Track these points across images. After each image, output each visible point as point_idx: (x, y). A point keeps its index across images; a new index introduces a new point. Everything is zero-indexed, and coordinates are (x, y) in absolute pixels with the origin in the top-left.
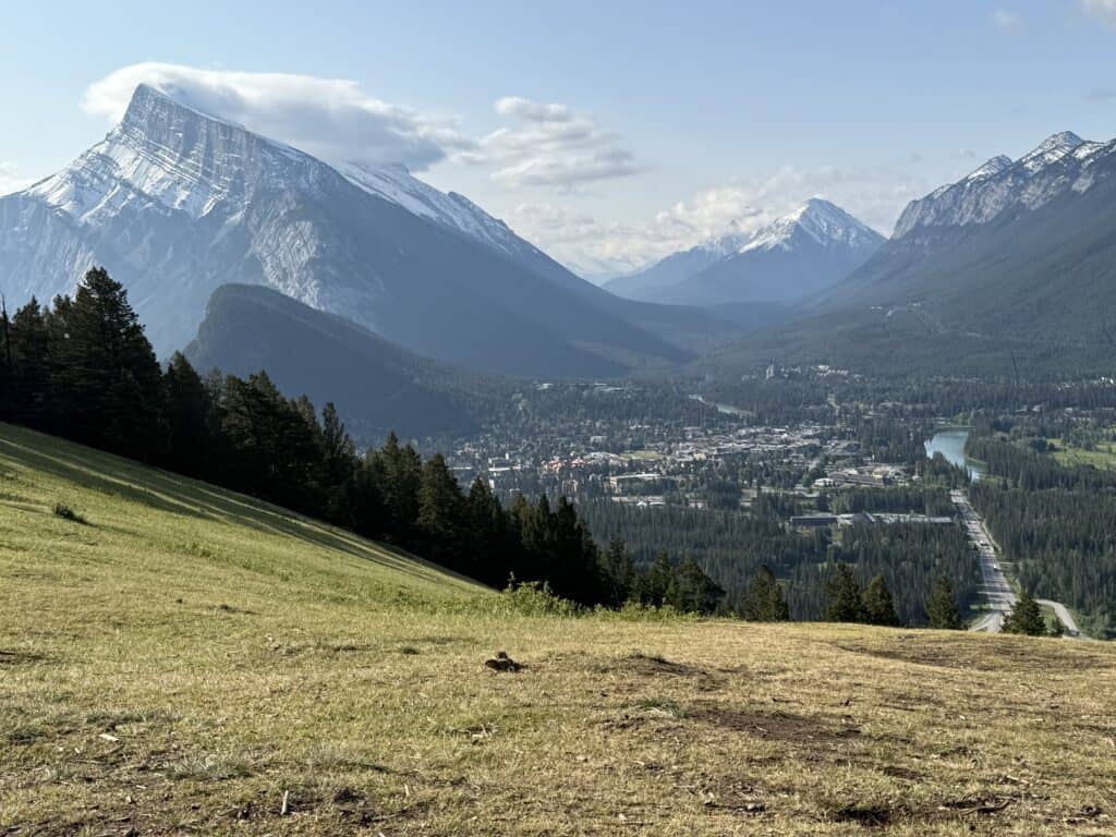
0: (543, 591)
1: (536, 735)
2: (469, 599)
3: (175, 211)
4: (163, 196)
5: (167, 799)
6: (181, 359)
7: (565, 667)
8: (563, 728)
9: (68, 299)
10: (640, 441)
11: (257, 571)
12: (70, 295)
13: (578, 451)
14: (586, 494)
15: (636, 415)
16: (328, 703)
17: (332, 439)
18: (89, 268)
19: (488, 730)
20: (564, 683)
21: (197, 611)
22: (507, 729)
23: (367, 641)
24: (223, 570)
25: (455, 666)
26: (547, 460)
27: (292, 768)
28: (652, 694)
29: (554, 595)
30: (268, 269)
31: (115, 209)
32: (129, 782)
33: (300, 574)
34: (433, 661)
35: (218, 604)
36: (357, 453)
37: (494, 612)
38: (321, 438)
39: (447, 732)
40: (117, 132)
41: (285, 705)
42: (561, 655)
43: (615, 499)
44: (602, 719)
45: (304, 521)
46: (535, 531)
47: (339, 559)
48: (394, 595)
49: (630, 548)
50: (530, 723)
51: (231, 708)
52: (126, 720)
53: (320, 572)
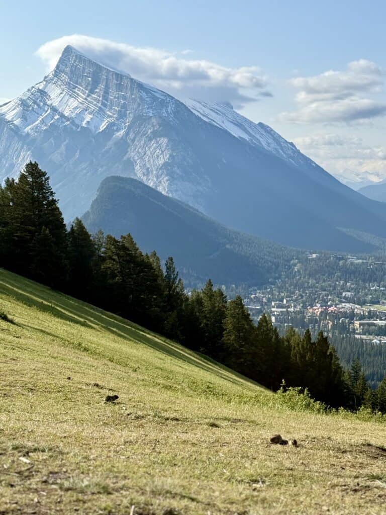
0: (303, 394)
1: (296, 489)
2: (253, 395)
3: (82, 127)
4: (75, 118)
5: (59, 502)
6: (79, 223)
7: (316, 446)
8: (314, 486)
9: (13, 180)
10: (378, 298)
11: (117, 363)
12: (14, 178)
13: (333, 301)
14: (337, 332)
15: (375, 280)
16: (160, 453)
17: (170, 281)
18: (28, 162)
19: (263, 482)
20: (315, 457)
21: (79, 386)
22: (276, 483)
23: (186, 415)
24: (96, 361)
25: (243, 438)
26: (312, 306)
27: (137, 492)
28: (376, 471)
29: (311, 398)
30: (137, 168)
31: (46, 125)
32: (36, 489)
33: (144, 368)
34: (229, 433)
35: (92, 382)
36: (185, 292)
37: (270, 405)
38: (163, 280)
39: (236, 480)
40: (51, 76)
41: (133, 451)
42: (314, 438)
43: (357, 336)
44: (340, 484)
45: (148, 334)
46: (300, 353)
47: (169, 361)
48: (204, 387)
49: (365, 371)
50: (292, 481)
51: (100, 450)
52: (35, 450)
53: (157, 368)
